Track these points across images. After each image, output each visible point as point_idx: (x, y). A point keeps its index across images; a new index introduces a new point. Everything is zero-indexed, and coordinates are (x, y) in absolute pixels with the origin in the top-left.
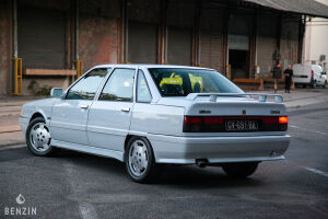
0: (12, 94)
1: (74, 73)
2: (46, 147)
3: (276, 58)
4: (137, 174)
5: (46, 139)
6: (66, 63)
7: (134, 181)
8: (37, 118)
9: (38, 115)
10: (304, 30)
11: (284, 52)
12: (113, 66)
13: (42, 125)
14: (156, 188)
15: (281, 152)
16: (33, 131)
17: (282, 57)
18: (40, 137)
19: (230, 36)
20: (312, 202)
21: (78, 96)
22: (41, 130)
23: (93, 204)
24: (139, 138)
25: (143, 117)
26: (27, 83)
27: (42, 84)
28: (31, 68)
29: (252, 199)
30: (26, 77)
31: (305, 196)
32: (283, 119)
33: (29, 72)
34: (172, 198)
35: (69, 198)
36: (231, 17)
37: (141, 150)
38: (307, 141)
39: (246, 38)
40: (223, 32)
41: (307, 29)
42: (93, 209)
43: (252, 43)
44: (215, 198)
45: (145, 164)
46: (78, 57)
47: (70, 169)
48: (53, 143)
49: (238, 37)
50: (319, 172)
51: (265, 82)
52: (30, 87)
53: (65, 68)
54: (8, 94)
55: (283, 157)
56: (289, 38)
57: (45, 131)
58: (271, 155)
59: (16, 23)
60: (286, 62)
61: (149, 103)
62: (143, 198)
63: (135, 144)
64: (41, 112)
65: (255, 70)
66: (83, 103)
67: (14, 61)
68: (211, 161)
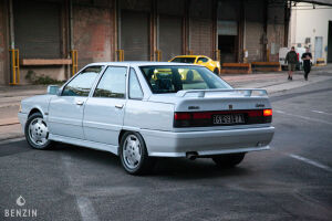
0: (10, 84)
1: (69, 62)
2: (44, 141)
3: (263, 42)
4: (131, 167)
5: (44, 134)
6: (61, 53)
7: (128, 173)
8: (35, 114)
9: (35, 110)
10: (290, 15)
11: (271, 36)
12: (106, 64)
13: (40, 120)
14: (149, 180)
15: (267, 142)
16: (31, 126)
17: (269, 41)
18: (39, 132)
19: (219, 23)
20: (295, 190)
21: (74, 93)
22: (39, 125)
23: (90, 198)
24: (132, 133)
25: (135, 112)
26: (25, 72)
27: (39, 73)
28: (27, 58)
29: (239, 188)
30: (23, 67)
31: (289, 184)
32: (267, 112)
33: (26, 62)
34: (165, 190)
35: (67, 192)
36: (220, 4)
37: (134, 144)
38: (291, 127)
39: (234, 23)
40: (212, 18)
41: (293, 13)
42: (90, 203)
43: (240, 29)
44: (204, 188)
45: (139, 157)
46: (73, 46)
47: (67, 162)
48: (51, 137)
49: (227, 23)
50: (302, 159)
51: (253, 66)
52: (27, 77)
53: (61, 57)
54: (7, 84)
55: (268, 147)
56: (275, 23)
57: (42, 126)
58: (257, 146)
59: (12, 16)
60: (273, 46)
61: (140, 99)
62: (137, 190)
63: (129, 139)
64: (38, 107)
65: (243, 54)
66: (78, 99)
67: (11, 52)
68: (201, 153)
